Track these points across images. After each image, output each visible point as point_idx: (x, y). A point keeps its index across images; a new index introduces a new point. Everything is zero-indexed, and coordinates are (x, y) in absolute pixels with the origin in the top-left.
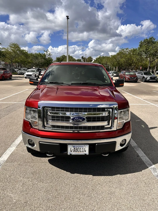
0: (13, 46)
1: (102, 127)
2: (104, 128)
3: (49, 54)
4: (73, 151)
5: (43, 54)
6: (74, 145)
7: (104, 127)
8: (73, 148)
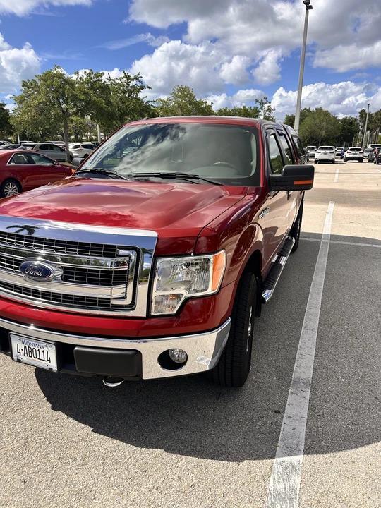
0: (180, 94)
1: (105, 303)
2: (109, 306)
3: (266, 109)
4: (22, 353)
5: (252, 108)
6: (22, 339)
7: (109, 302)
8: (21, 346)
